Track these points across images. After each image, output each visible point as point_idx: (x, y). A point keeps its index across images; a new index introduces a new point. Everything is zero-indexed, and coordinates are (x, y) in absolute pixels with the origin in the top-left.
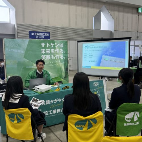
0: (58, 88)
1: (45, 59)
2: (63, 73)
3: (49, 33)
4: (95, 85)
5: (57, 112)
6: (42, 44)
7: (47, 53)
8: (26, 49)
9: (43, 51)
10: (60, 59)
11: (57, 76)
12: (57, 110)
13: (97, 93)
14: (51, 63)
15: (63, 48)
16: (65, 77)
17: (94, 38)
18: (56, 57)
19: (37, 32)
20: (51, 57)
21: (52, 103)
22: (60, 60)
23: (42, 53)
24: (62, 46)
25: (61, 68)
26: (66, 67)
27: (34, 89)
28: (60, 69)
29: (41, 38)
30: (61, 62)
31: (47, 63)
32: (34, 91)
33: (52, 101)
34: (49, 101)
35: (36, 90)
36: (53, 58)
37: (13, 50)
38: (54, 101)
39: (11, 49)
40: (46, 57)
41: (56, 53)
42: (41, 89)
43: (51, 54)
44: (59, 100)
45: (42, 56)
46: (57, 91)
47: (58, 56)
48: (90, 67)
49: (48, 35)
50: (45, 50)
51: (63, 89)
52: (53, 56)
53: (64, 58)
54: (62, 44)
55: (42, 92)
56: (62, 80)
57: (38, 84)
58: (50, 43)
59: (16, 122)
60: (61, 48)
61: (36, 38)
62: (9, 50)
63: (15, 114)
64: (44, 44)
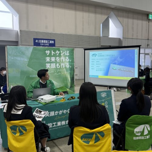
0: (63, 98)
1: (50, 68)
2: (69, 82)
3: (54, 40)
4: (103, 95)
5: (61, 125)
6: (47, 52)
7: (51, 61)
8: (30, 57)
9: (48, 59)
10: (65, 67)
11: (62, 86)
12: (61, 122)
13: (105, 104)
14: (56, 72)
15: (69, 56)
16: (71, 87)
17: (101, 46)
18: (61, 65)
19: (41, 39)
20: (56, 66)
21: (57, 115)
22: (66, 69)
23: (46, 61)
24: (68, 54)
25: (66, 77)
26: (72, 76)
27: (38, 100)
28: (66, 79)
29: (46, 46)
30: (67, 71)
31: (52, 72)
32: (38, 101)
33: (56, 112)
34: (53, 112)
35: (40, 101)
36: (58, 67)
37: (16, 58)
38: (59, 113)
39: (14, 57)
40: (50, 65)
41: (61, 61)
42: (45, 100)
44: (64, 112)
45: (47, 64)
46: (62, 101)
47: (63, 64)
48: (98, 76)
49: (53, 42)
50: (50, 58)
51: (68, 99)
52: (58, 64)
53: (69, 67)
54: (68, 52)
55: (46, 103)
56: (68, 90)
57: (42, 94)
58: (55, 51)
59: (18, 134)
60: (66, 56)
61: (41, 46)
62: (12, 58)
63: (17, 126)
64: (49, 52)
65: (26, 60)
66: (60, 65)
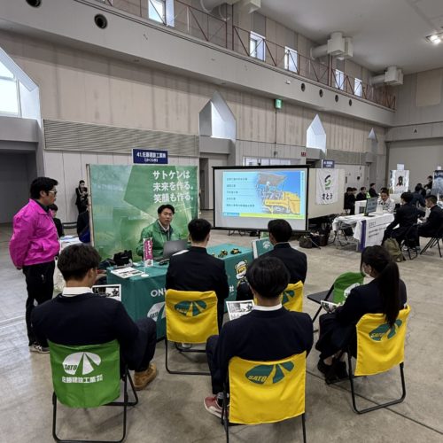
1: (161, 202)
3: (166, 152)
6: (155, 173)
7: (162, 190)
8: (128, 184)
9: (157, 186)
10: (185, 200)
15: (189, 180)
17: (202, 153)
18: (178, 196)
19: (146, 151)
20: (169, 198)
22: (185, 203)
23: (155, 190)
24: (188, 177)
25: (186, 217)
29: (153, 163)
30: (187, 207)
36: (173, 199)
37: (106, 186)
39: (103, 185)
40: (161, 197)
41: (178, 189)
43: (169, 191)
45: (155, 195)
47: (181, 194)
48: (238, 214)
49: (164, 155)
50: (159, 184)
52: (172, 195)
53: (190, 199)
54: (188, 173)
58: (167, 172)
60: (185, 180)
61: (144, 162)
62: (99, 187)
64: (158, 173)
65: (121, 189)
66: (176, 196)
